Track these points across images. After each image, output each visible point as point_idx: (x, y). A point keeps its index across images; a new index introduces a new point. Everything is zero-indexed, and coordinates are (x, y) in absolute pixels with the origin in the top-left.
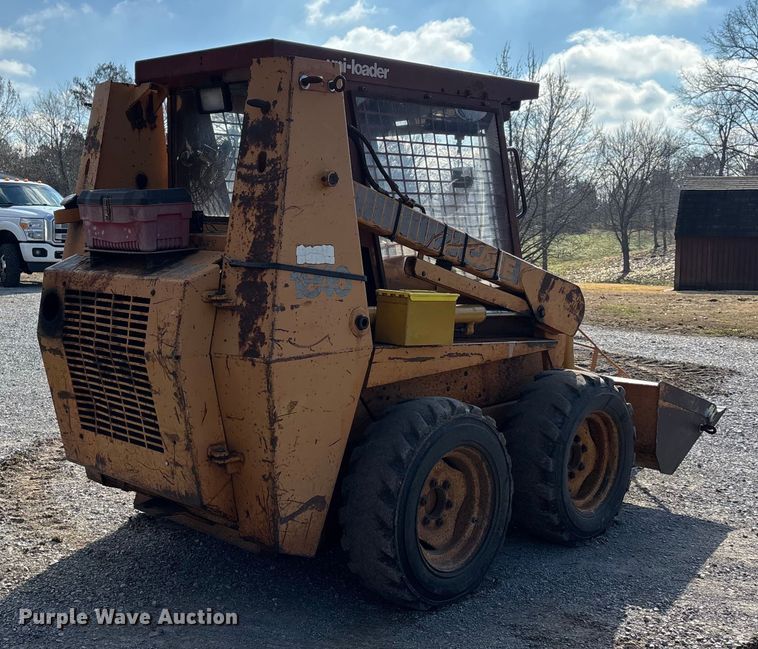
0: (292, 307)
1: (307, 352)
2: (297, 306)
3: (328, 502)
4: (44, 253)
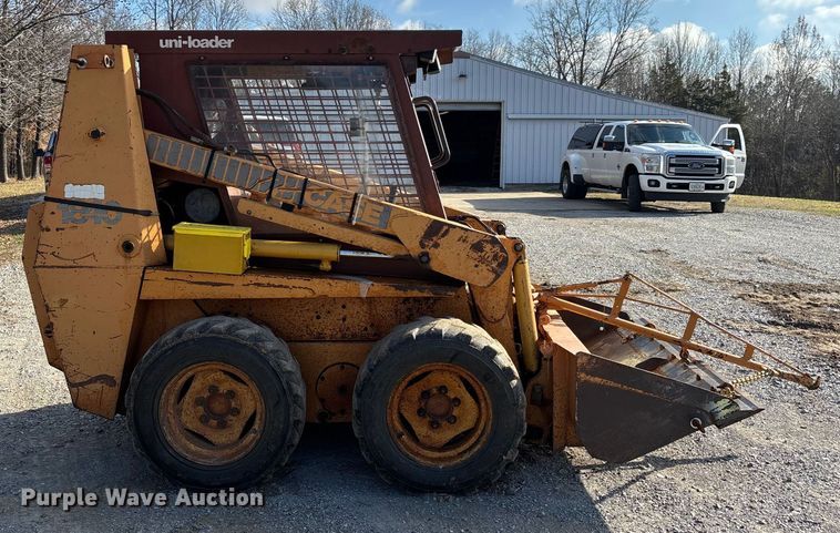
0: (57, 230)
1: (71, 263)
2: (63, 229)
3: (119, 381)
4: (657, 184)
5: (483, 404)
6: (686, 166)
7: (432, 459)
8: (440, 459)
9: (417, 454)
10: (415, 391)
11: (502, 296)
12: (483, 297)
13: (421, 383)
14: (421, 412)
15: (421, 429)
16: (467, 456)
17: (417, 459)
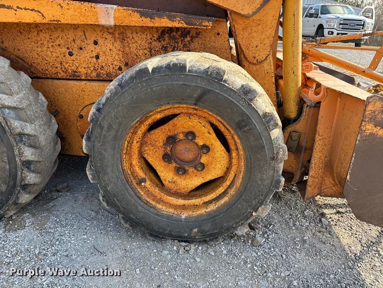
4: (332, 33)
5: (234, 154)
6: (347, 24)
7: (176, 207)
8: (184, 207)
9: (160, 201)
10: (159, 135)
11: (268, 33)
12: (246, 34)
13: (166, 127)
14: (167, 158)
15: (167, 174)
16: (212, 207)
17: (159, 206)
